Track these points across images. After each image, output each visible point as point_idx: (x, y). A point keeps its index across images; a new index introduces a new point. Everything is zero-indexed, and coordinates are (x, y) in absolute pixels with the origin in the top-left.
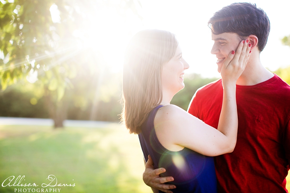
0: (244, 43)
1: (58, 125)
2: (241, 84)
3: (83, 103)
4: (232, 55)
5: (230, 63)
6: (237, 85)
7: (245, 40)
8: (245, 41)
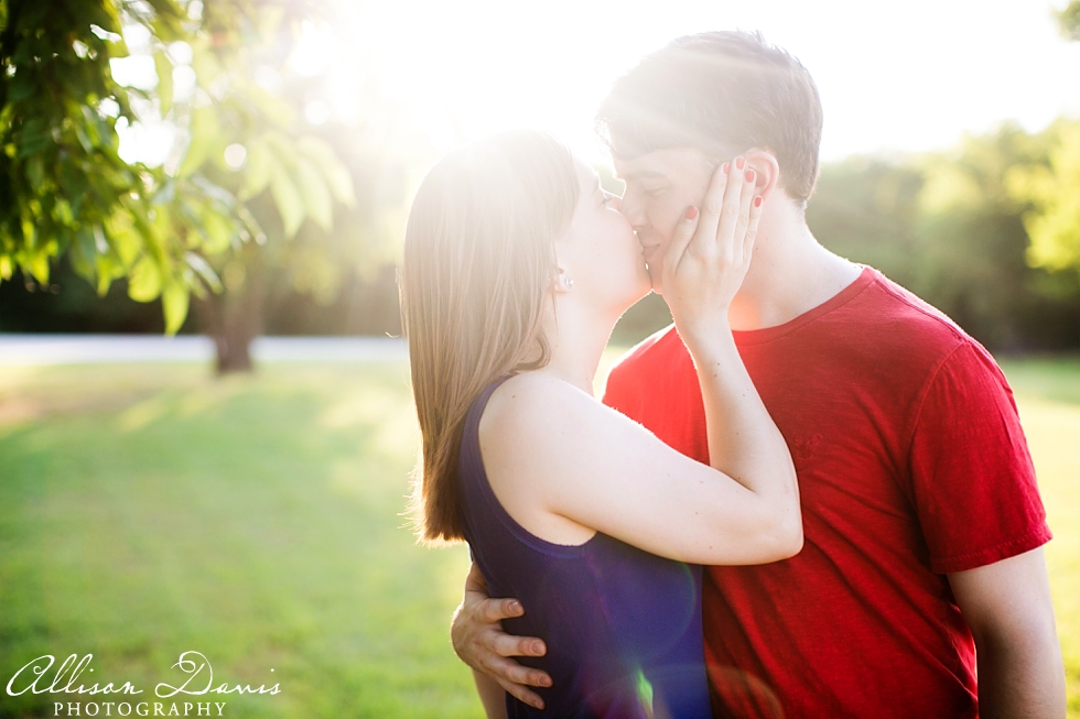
0: (728, 171)
1: (232, 360)
2: (748, 324)
3: (320, 276)
4: (690, 221)
5: (687, 252)
6: (735, 333)
7: (731, 162)
8: (730, 166)
